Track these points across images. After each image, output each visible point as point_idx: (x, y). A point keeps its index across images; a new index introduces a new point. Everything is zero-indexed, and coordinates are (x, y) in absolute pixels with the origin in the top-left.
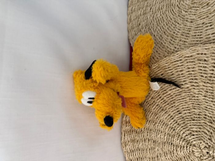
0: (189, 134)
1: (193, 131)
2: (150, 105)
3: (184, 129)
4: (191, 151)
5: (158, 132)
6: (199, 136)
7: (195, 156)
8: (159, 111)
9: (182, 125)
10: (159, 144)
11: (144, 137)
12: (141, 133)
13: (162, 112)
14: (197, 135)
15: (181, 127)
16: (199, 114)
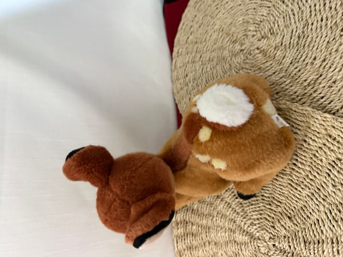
0: (251, 224)
1: (255, 220)
3: (244, 218)
4: (257, 247)
7: (262, 253)
8: (214, 200)
9: (242, 214)
10: (221, 244)
11: (202, 239)
14: (259, 224)
15: (240, 216)
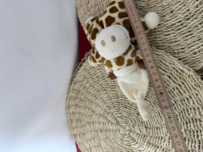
1: (123, 116)
2: (95, 82)
3: (117, 111)
4: (118, 128)
5: (97, 105)
6: (127, 120)
7: (120, 133)
8: (101, 90)
9: (116, 108)
10: (97, 114)
11: (85, 104)
12: (84, 101)
13: (103, 91)
14: (125, 119)
15: (115, 109)
16: (131, 105)
